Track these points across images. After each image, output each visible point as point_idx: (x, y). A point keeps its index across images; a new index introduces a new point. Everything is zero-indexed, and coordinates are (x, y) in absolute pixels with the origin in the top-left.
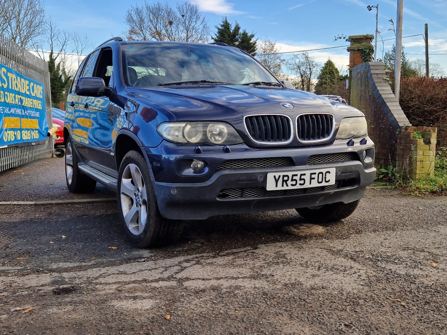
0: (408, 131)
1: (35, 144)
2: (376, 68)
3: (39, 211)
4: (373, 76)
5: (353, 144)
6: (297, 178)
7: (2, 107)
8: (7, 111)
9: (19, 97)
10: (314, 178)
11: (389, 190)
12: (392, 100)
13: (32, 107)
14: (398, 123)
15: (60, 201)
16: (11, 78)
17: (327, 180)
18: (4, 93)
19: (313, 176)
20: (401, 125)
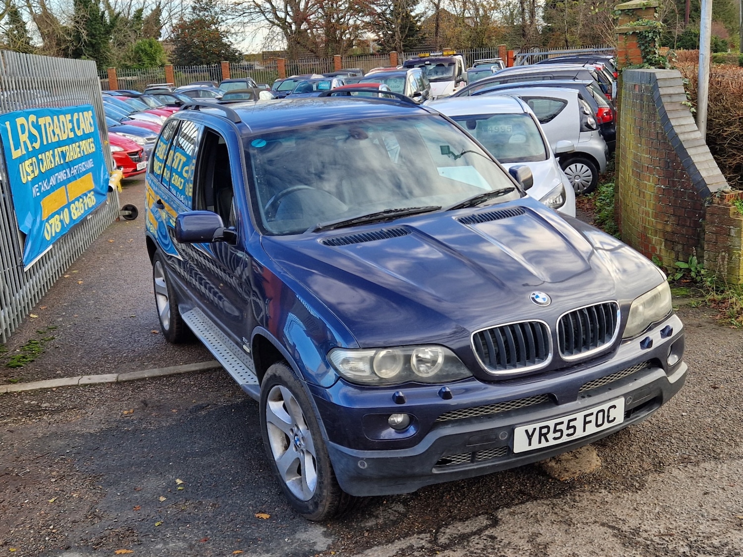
0: (725, 201)
1: (91, 216)
2: (668, 83)
3: (126, 398)
4: (664, 100)
5: (650, 344)
6: (563, 427)
7: (37, 186)
8: (45, 187)
9: (60, 149)
10: (590, 422)
11: (694, 309)
12: (697, 144)
13: (79, 156)
14: (708, 186)
15: (157, 372)
16: (45, 125)
17: (611, 419)
18: (37, 158)
19: (588, 419)
20: (712, 189)
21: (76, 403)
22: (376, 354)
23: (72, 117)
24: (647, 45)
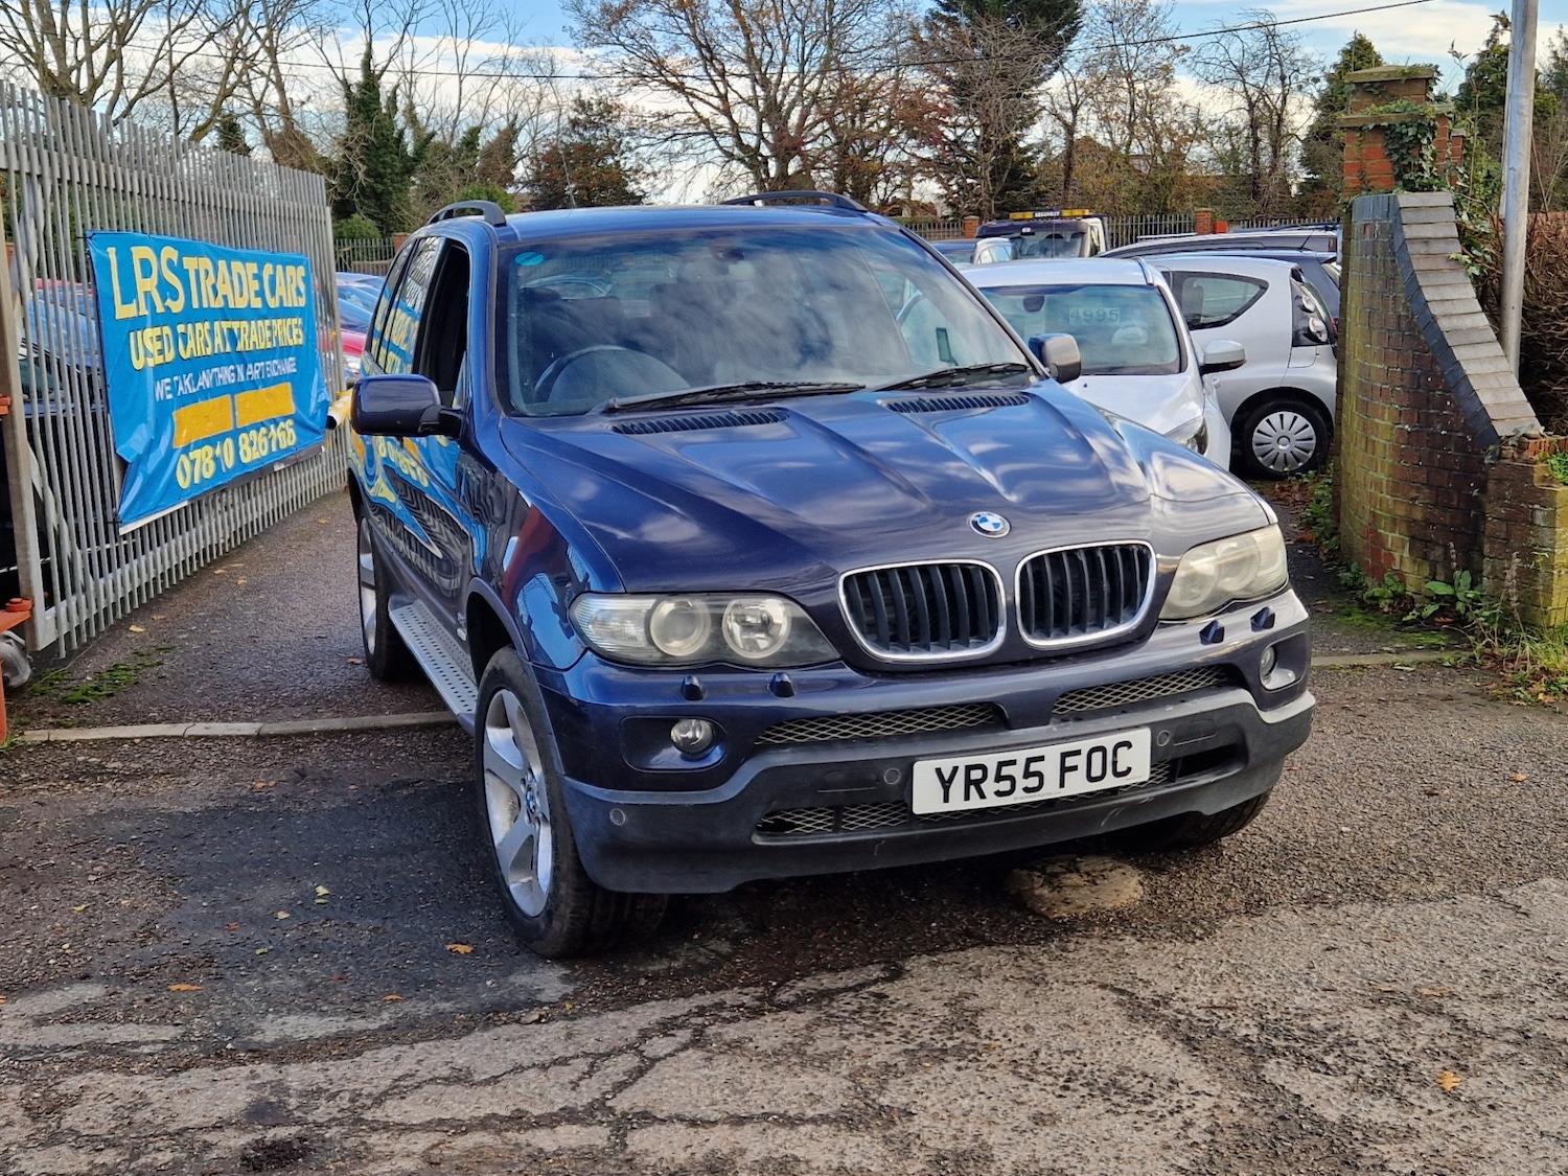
0: (1528, 454)
1: (283, 466)
2: (1422, 217)
3: (268, 763)
4: (1412, 248)
5: (1219, 635)
7: (168, 380)
8: (186, 386)
9: (226, 325)
10: (1075, 768)
11: (1447, 671)
12: (1476, 337)
13: (269, 346)
14: (1494, 423)
15: (337, 723)
16: (197, 272)
17: (1120, 768)
18: (174, 331)
19: (1069, 762)
20: (1502, 430)
21: (172, 765)
22: (655, 606)
23: (261, 268)
24: (1404, 151)
